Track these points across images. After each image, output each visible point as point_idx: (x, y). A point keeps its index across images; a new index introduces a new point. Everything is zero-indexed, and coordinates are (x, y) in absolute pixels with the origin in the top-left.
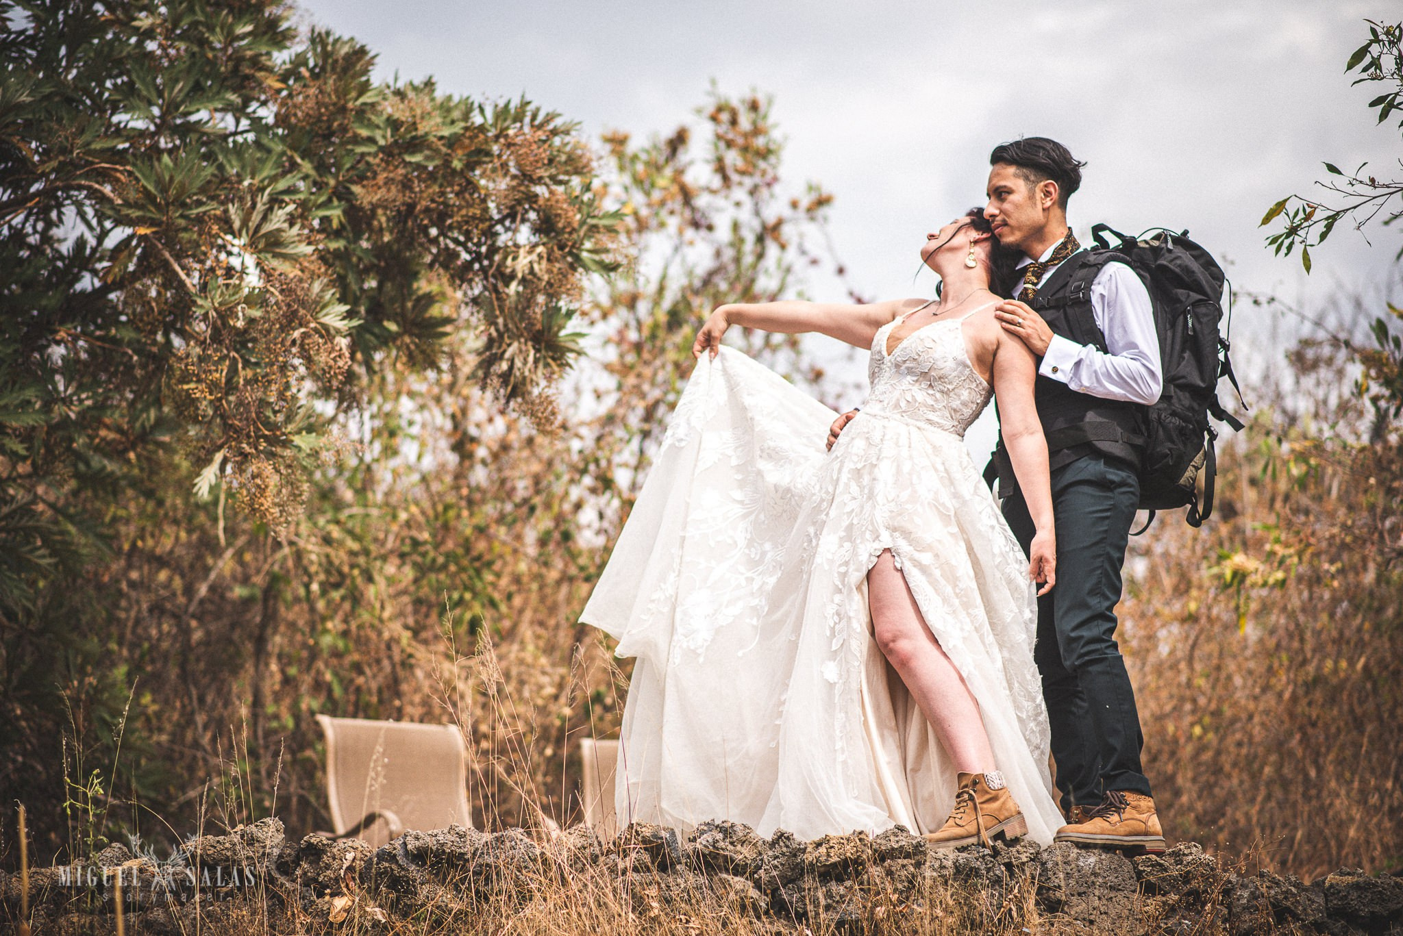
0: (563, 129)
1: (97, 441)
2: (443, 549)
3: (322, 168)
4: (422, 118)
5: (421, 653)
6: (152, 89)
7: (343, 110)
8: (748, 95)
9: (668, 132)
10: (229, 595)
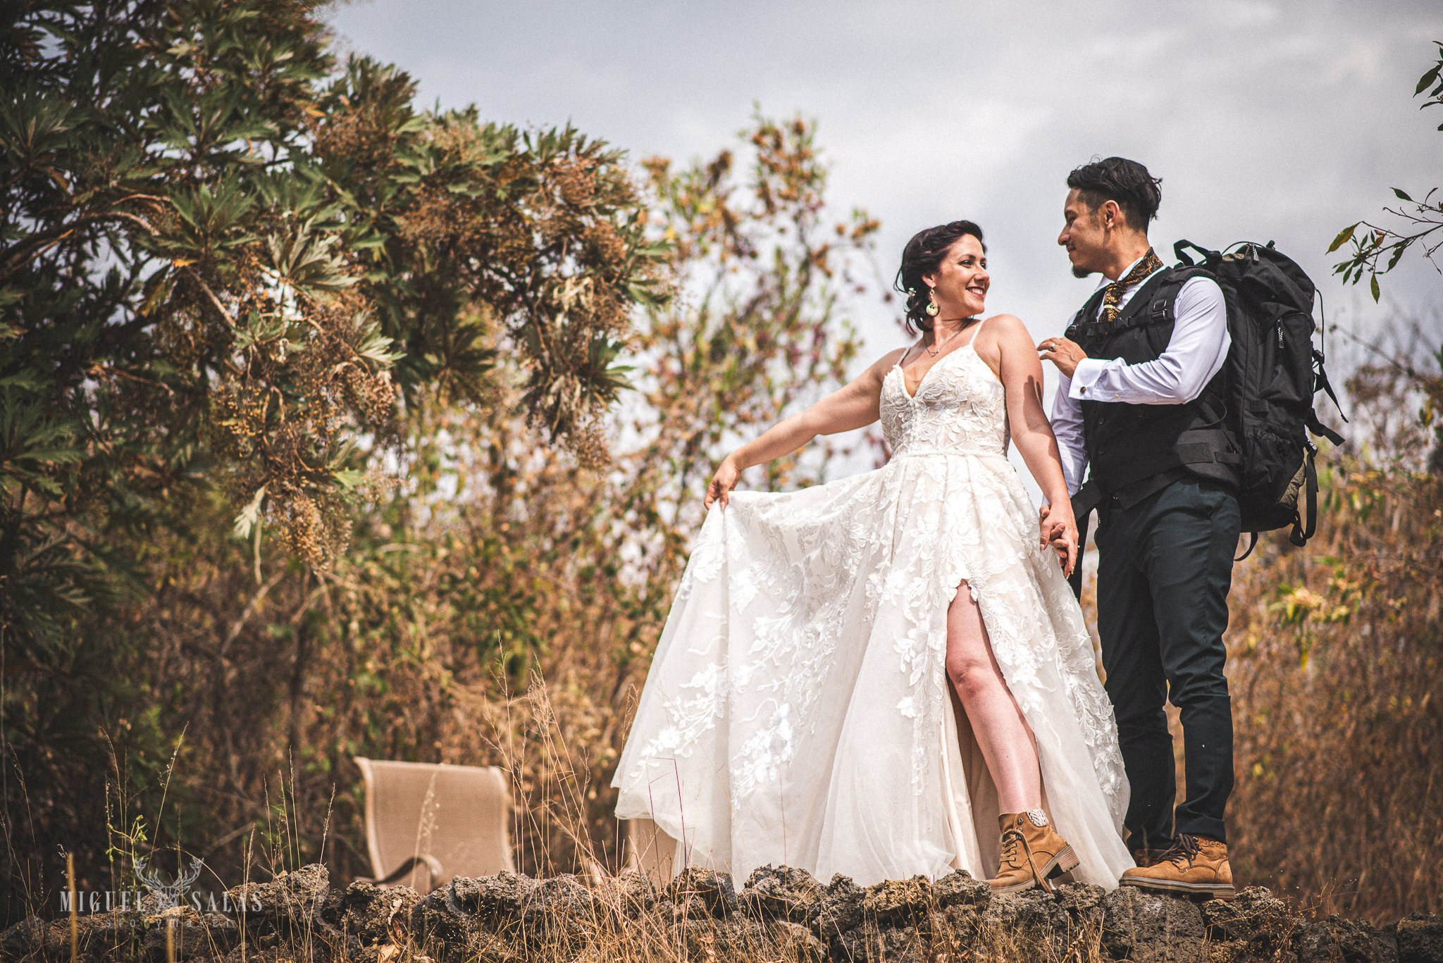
0: (609, 157)
1: (131, 478)
2: (483, 586)
3: (362, 199)
4: (466, 147)
5: (460, 693)
6: (188, 118)
7: (384, 139)
8: (792, 118)
9: (709, 156)
10: (262, 634)
